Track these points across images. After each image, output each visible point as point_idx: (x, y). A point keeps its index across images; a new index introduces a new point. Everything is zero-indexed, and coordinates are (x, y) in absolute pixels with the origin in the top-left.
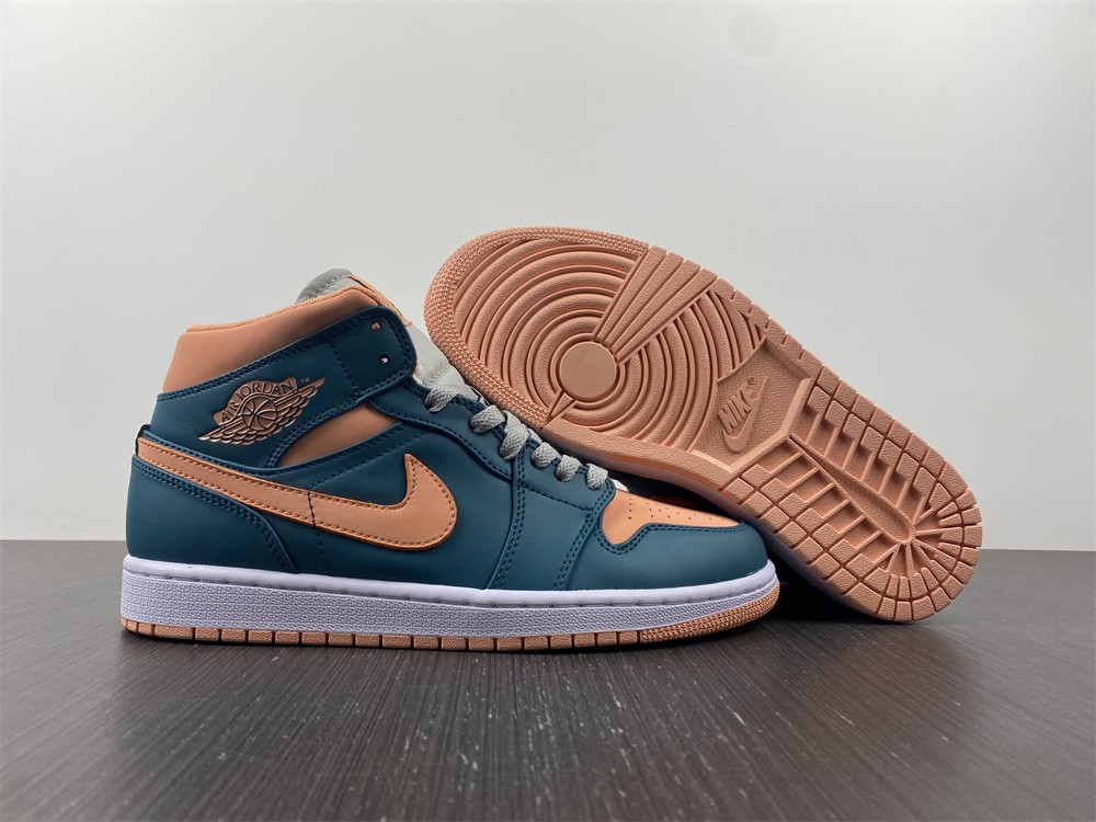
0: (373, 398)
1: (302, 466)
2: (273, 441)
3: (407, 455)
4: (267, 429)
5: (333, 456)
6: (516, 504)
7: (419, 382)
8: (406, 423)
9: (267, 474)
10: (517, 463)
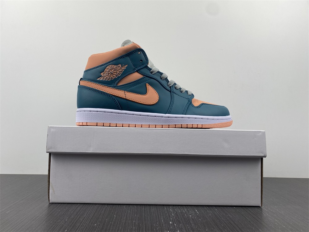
0: (139, 70)
1: (123, 85)
2: (115, 79)
3: (147, 84)
4: (114, 76)
5: (130, 83)
6: (172, 97)
7: (149, 67)
8: (146, 76)
9: (114, 87)
10: (172, 88)
